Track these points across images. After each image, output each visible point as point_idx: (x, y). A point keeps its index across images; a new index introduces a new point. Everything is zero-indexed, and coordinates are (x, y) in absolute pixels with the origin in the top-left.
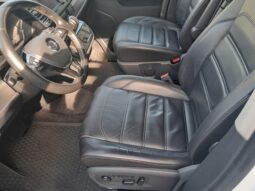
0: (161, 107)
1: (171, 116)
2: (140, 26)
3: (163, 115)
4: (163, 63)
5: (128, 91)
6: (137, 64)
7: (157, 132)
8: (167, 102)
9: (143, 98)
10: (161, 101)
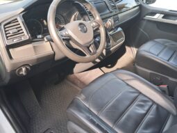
0: (146, 108)
1: (151, 119)
2: (166, 46)
3: (145, 115)
4: (170, 79)
5: (128, 85)
6: (149, 71)
7: (130, 124)
8: (154, 107)
9: (136, 95)
10: (150, 103)
